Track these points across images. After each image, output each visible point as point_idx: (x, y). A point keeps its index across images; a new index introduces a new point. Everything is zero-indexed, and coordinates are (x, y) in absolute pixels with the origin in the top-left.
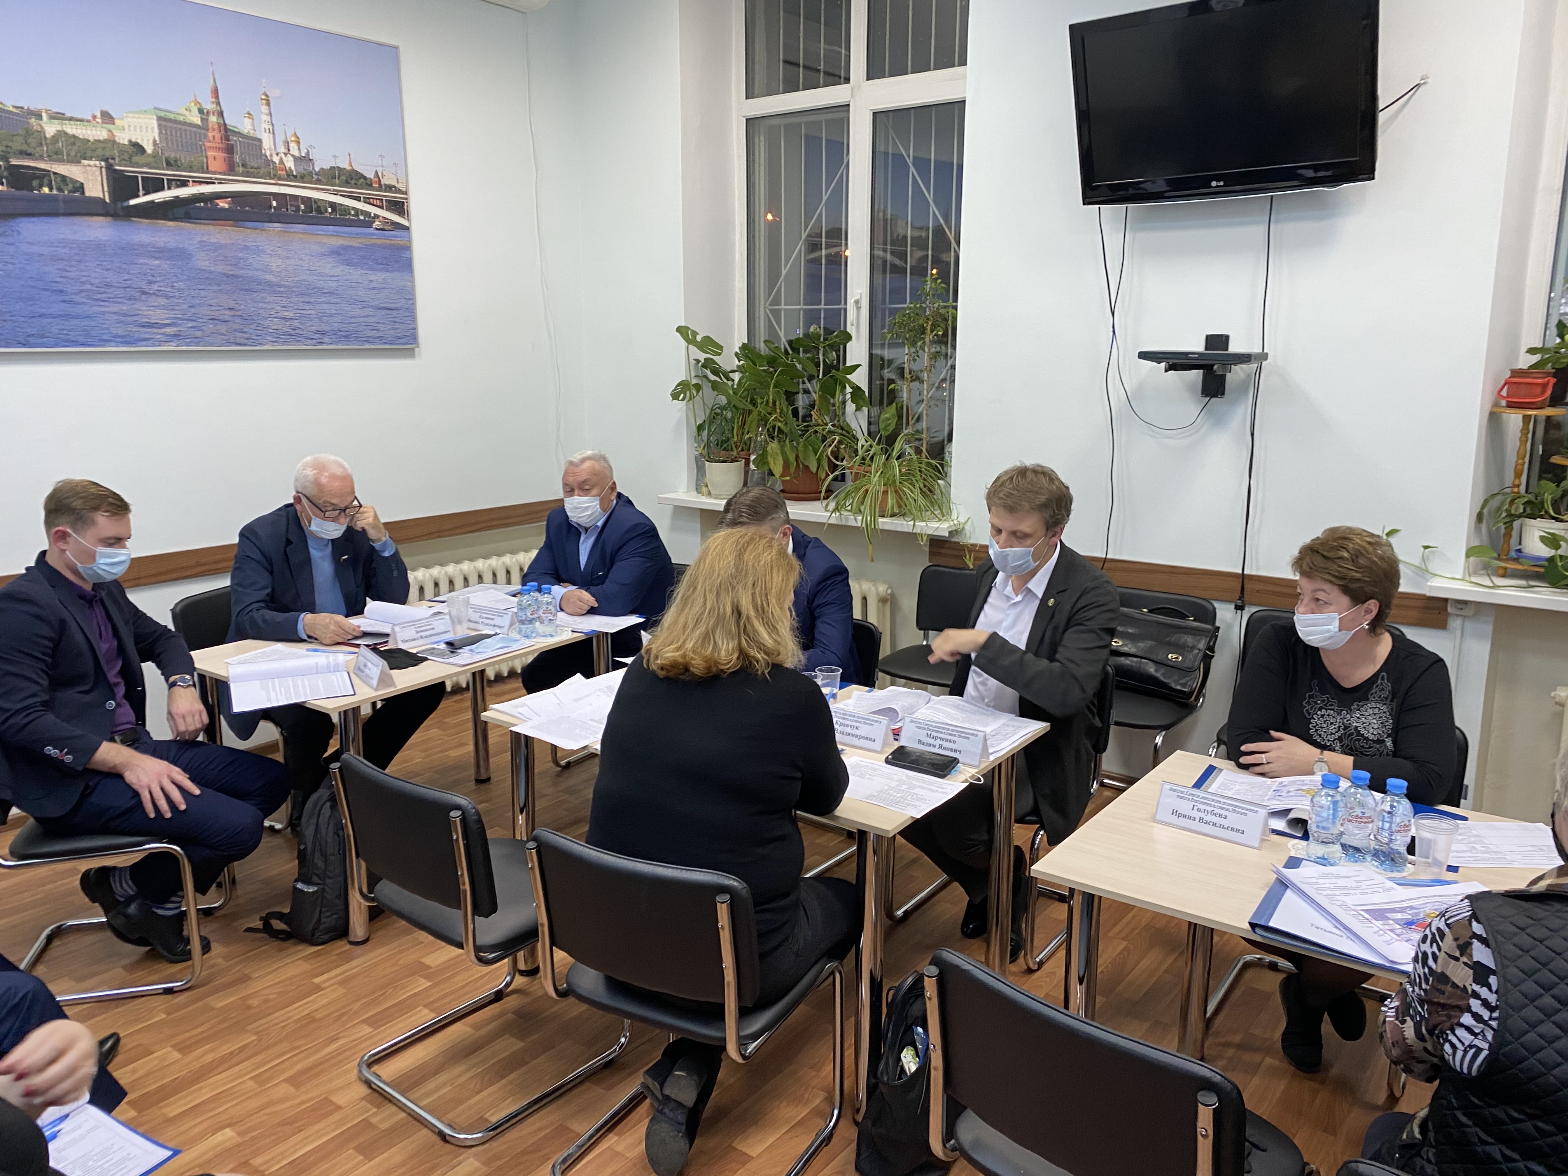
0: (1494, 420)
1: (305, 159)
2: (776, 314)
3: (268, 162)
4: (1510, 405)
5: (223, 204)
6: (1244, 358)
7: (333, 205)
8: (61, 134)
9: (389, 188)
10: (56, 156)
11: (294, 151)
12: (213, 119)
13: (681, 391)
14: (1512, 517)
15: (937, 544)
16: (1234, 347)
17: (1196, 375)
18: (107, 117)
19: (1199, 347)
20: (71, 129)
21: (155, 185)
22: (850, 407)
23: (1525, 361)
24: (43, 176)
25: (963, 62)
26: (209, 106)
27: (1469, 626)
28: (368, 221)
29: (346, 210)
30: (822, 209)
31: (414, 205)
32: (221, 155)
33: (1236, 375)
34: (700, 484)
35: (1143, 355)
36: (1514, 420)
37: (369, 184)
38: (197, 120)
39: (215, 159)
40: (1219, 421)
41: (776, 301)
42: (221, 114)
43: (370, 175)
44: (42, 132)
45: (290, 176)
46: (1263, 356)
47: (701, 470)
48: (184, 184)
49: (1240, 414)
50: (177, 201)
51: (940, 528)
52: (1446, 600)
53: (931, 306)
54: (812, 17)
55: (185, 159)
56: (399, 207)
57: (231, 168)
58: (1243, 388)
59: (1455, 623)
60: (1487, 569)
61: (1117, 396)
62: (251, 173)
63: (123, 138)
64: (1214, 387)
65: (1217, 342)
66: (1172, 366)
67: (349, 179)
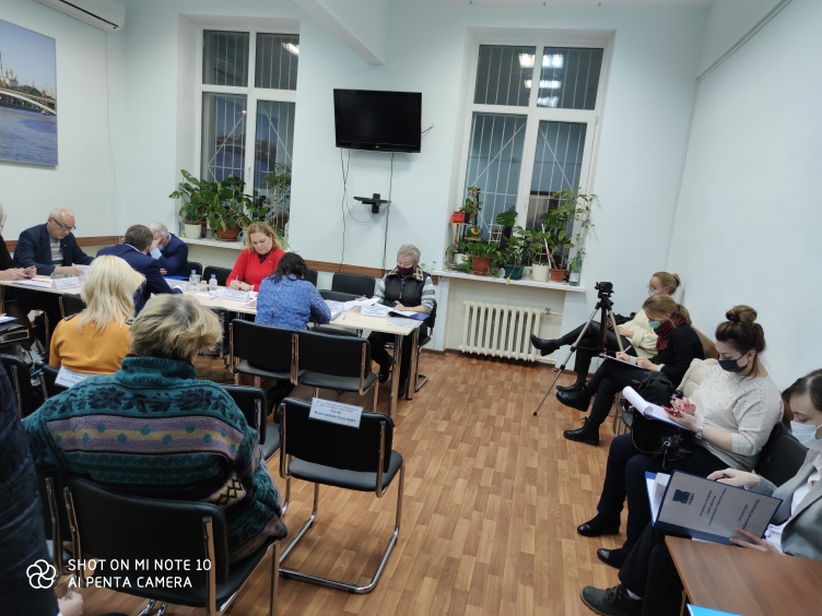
0: (450, 225)
1: (14, 81)
2: (213, 170)
4: (454, 222)
6: (385, 202)
7: (25, 102)
9: (49, 97)
11: (10, 76)
13: (175, 194)
14: (454, 253)
16: (382, 198)
17: (370, 206)
19: (371, 197)
23: (458, 210)
25: (294, 89)
27: (443, 284)
28: (40, 110)
29: (30, 104)
30: (233, 131)
31: (59, 106)
33: (382, 207)
35: (355, 198)
36: (455, 225)
37: (40, 94)
40: (377, 221)
41: (212, 164)
43: (41, 91)
45: (7, 87)
46: (390, 202)
49: (383, 219)
52: (438, 275)
56: (52, 106)
58: (384, 211)
59: (440, 283)
60: (448, 267)
61: (346, 211)
64: (375, 210)
65: (377, 196)
66: (364, 202)
67: (33, 91)
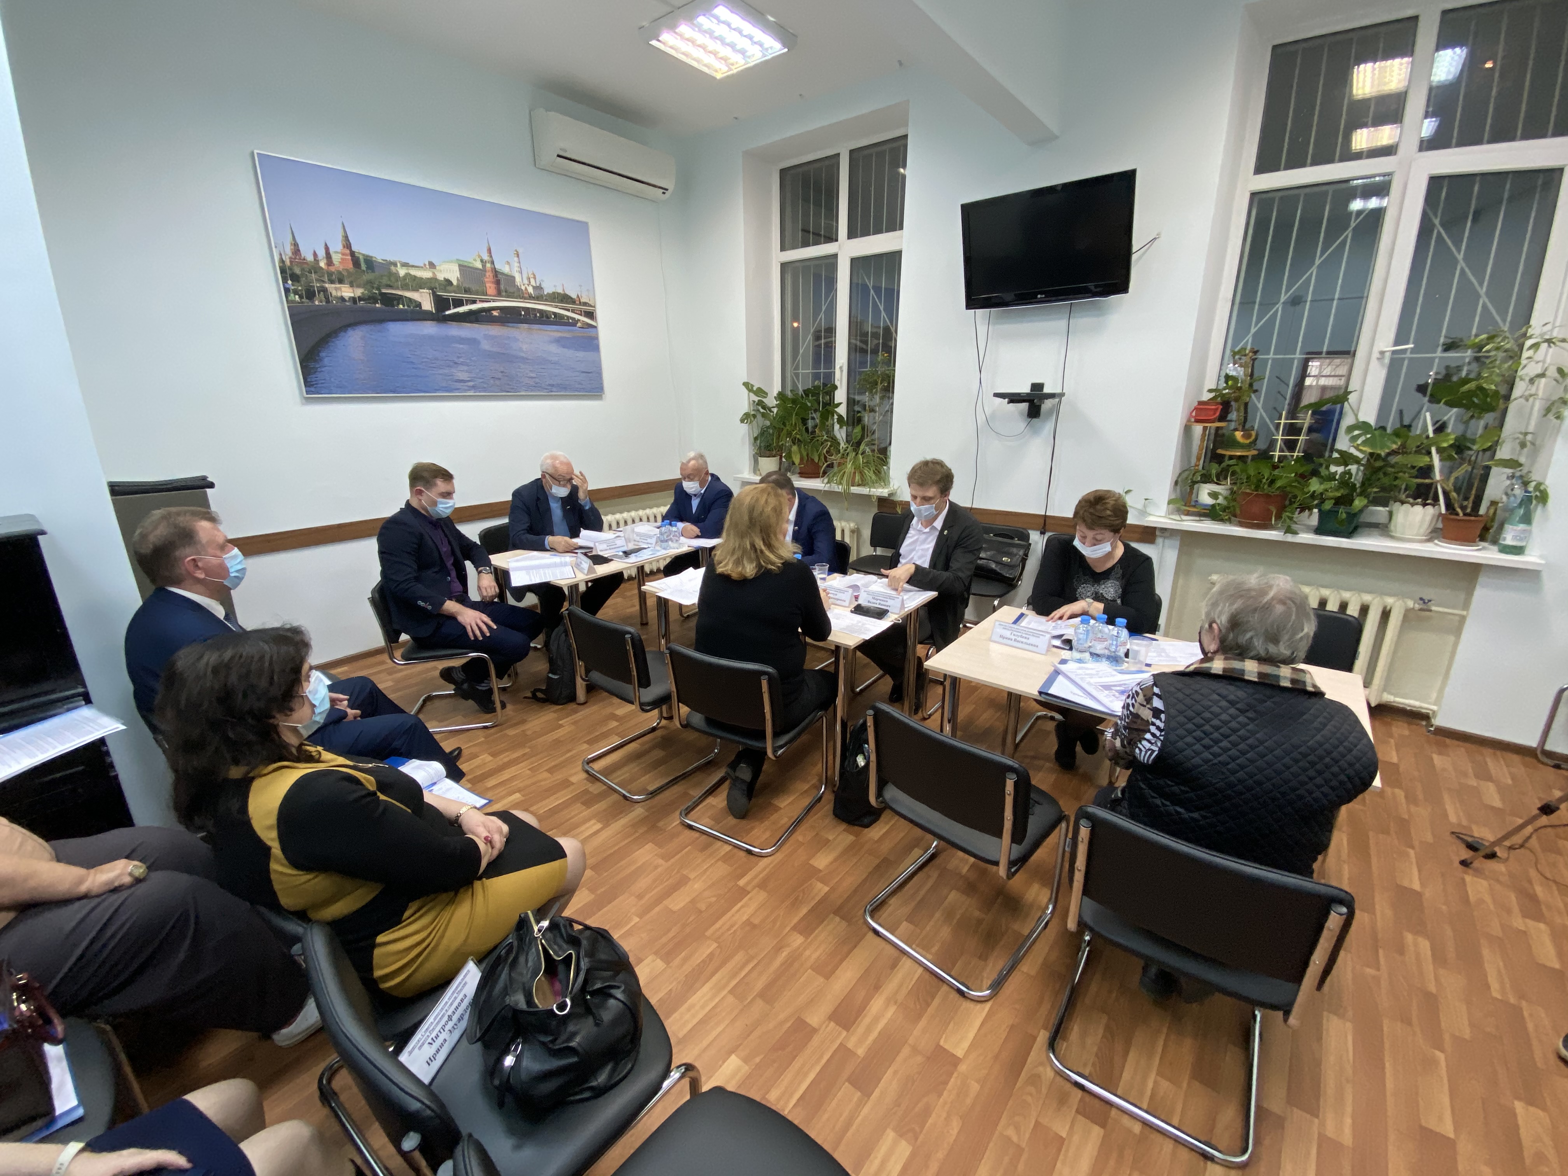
0: (1187, 430)
1: (538, 288)
2: (797, 375)
3: (519, 289)
4: (1198, 421)
5: (495, 313)
6: (1052, 396)
7: (555, 314)
8: (407, 275)
9: (585, 304)
10: (405, 287)
11: (533, 282)
12: (488, 265)
13: (746, 418)
14: (1194, 483)
15: (882, 501)
16: (1046, 390)
17: (1024, 406)
18: (432, 265)
19: (1026, 389)
20: (413, 272)
21: (459, 303)
22: (837, 427)
23: (1206, 396)
24: (400, 299)
25: (901, 228)
26: (486, 257)
27: (1167, 542)
28: (575, 322)
29: (562, 317)
30: (822, 315)
31: (599, 314)
32: (493, 286)
33: (1047, 404)
34: (756, 469)
35: (997, 395)
36: (1198, 429)
37: (573, 302)
38: (479, 265)
39: (491, 288)
40: (1036, 432)
41: (797, 368)
42: (493, 263)
43: (574, 296)
44: (397, 274)
45: (531, 297)
46: (1062, 395)
47: (756, 462)
48: (474, 302)
49: (1049, 427)
50: (471, 313)
51: (883, 492)
52: (1155, 528)
53: (881, 369)
54: (817, 204)
55: (474, 287)
56: (591, 315)
57: (499, 293)
58: (1050, 412)
59: (1159, 541)
60: (1179, 511)
61: (981, 419)
62: (510, 295)
63: (441, 277)
64: (1034, 412)
65: (1037, 387)
66: (1012, 401)
67: (563, 299)
